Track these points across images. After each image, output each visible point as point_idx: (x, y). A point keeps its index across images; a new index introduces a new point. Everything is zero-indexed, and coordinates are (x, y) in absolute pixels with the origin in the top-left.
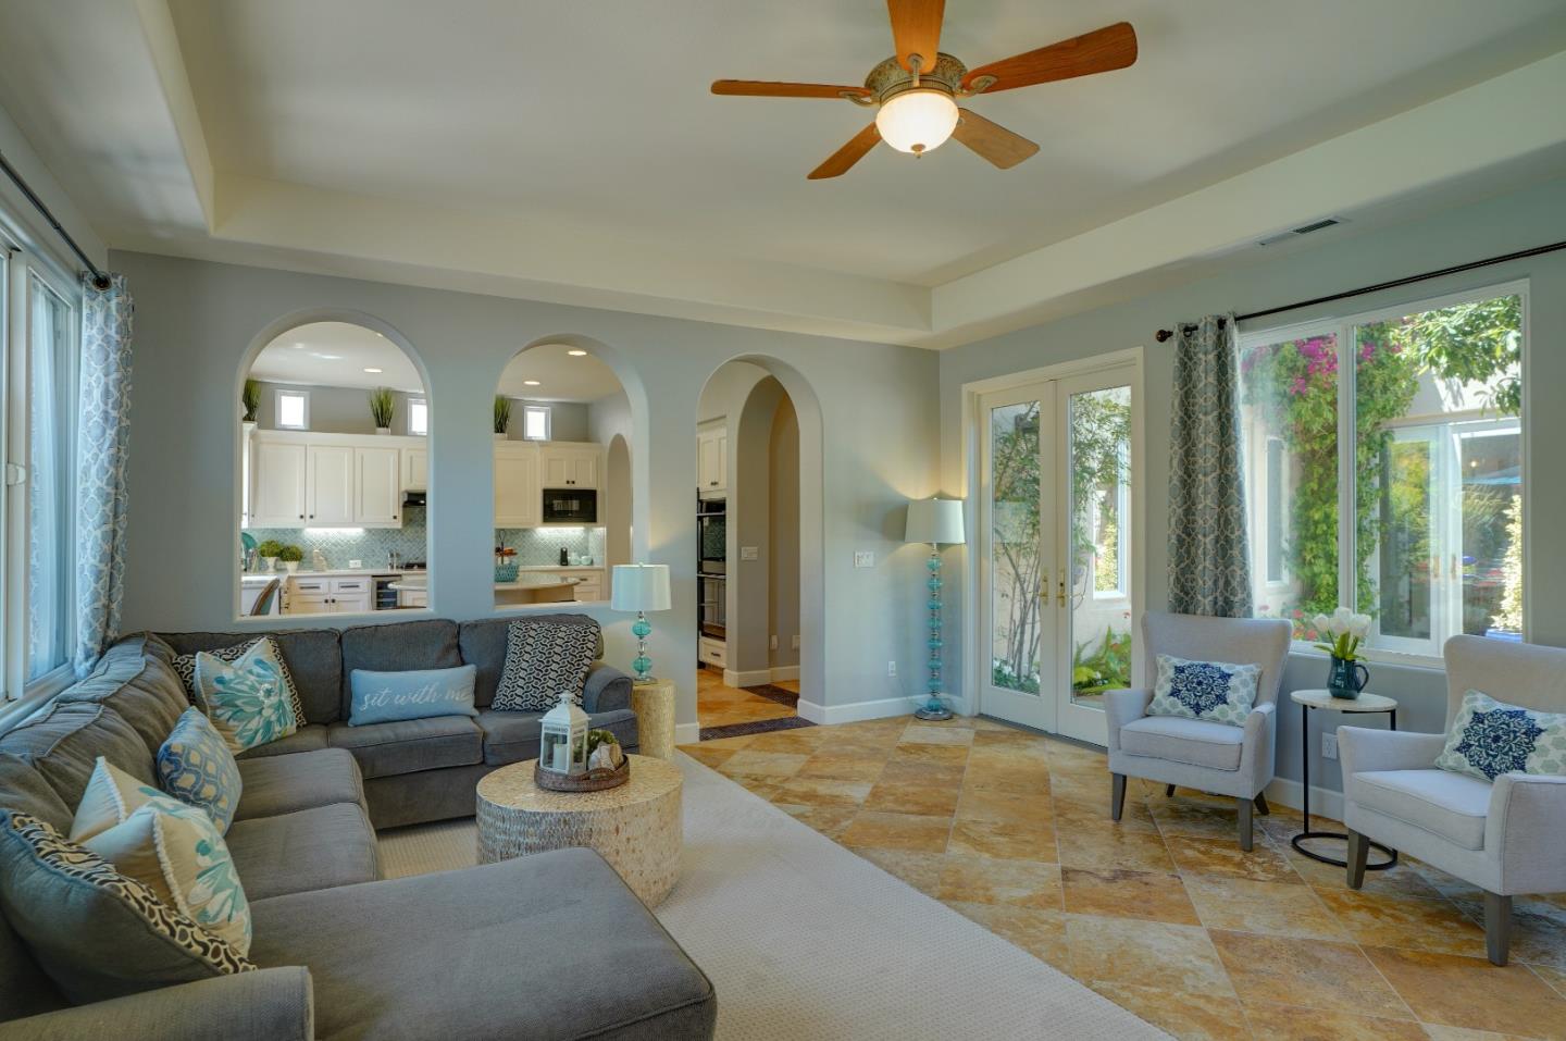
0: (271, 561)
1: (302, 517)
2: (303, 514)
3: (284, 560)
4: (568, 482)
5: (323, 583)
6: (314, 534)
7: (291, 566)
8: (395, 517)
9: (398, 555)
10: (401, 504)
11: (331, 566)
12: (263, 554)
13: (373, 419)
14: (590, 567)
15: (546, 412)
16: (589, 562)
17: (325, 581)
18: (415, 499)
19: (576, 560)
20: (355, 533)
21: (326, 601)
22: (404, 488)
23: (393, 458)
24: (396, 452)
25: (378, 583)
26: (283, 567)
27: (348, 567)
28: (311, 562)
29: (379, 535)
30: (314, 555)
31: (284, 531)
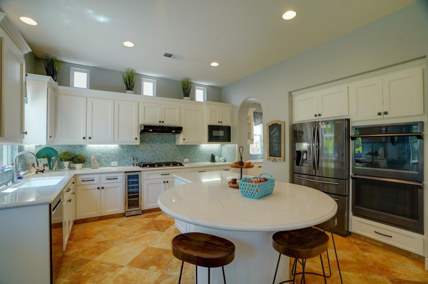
0: (66, 164)
1: (84, 138)
2: (85, 136)
3: (74, 163)
4: (219, 122)
5: (96, 177)
6: (92, 147)
7: (78, 166)
8: (136, 139)
9: (136, 158)
10: (140, 132)
11: (101, 165)
12: (61, 160)
13: (125, 86)
14: (224, 163)
15: (204, 90)
16: (224, 161)
17: (98, 176)
18: (147, 129)
19: (218, 160)
20: (114, 147)
21: (98, 188)
22: (140, 123)
23: (135, 107)
24: (137, 103)
25: (128, 176)
26: (74, 166)
27: (111, 166)
28: (90, 164)
29: (127, 148)
30: (91, 159)
31: (75, 146)
